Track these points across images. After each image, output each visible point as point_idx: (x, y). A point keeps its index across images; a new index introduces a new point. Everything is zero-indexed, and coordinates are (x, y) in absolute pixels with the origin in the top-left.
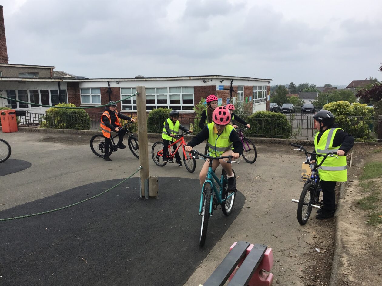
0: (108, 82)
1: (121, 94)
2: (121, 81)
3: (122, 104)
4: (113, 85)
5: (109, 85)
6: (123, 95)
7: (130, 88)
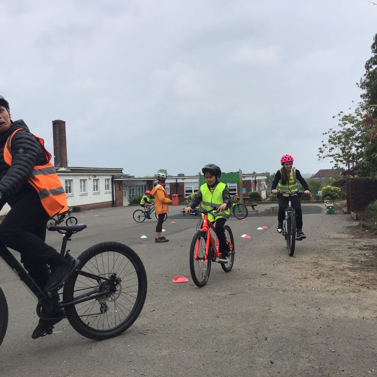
0: (176, 179)
1: (185, 187)
2: (185, 178)
3: (185, 193)
4: (179, 181)
5: (176, 181)
6: (186, 187)
7: (192, 183)
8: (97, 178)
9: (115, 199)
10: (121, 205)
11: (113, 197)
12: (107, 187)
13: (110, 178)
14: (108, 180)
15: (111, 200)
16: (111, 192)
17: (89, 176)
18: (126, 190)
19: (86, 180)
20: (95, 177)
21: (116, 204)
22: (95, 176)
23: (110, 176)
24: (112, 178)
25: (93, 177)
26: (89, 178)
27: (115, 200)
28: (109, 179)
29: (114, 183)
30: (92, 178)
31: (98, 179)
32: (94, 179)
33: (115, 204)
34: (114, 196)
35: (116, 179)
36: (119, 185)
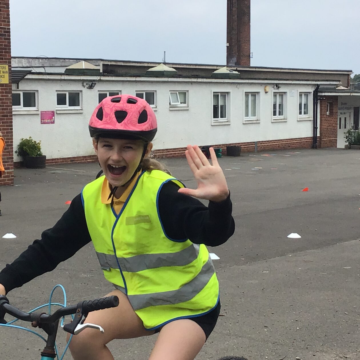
8: (281, 90)
9: (320, 134)
10: (332, 146)
11: (315, 128)
12: (302, 109)
13: (311, 90)
14: (307, 94)
15: (310, 134)
16: (312, 119)
17: (265, 87)
18: (347, 116)
19: (258, 93)
20: (279, 88)
21: (321, 143)
22: (277, 86)
23: (310, 87)
24: (314, 92)
25: (273, 87)
26: (265, 90)
27: (318, 135)
28: (309, 93)
29: (319, 101)
30: (271, 90)
31: (285, 93)
32: (274, 93)
33: (317, 144)
34: (317, 128)
35: (323, 94)
36: (331, 105)
